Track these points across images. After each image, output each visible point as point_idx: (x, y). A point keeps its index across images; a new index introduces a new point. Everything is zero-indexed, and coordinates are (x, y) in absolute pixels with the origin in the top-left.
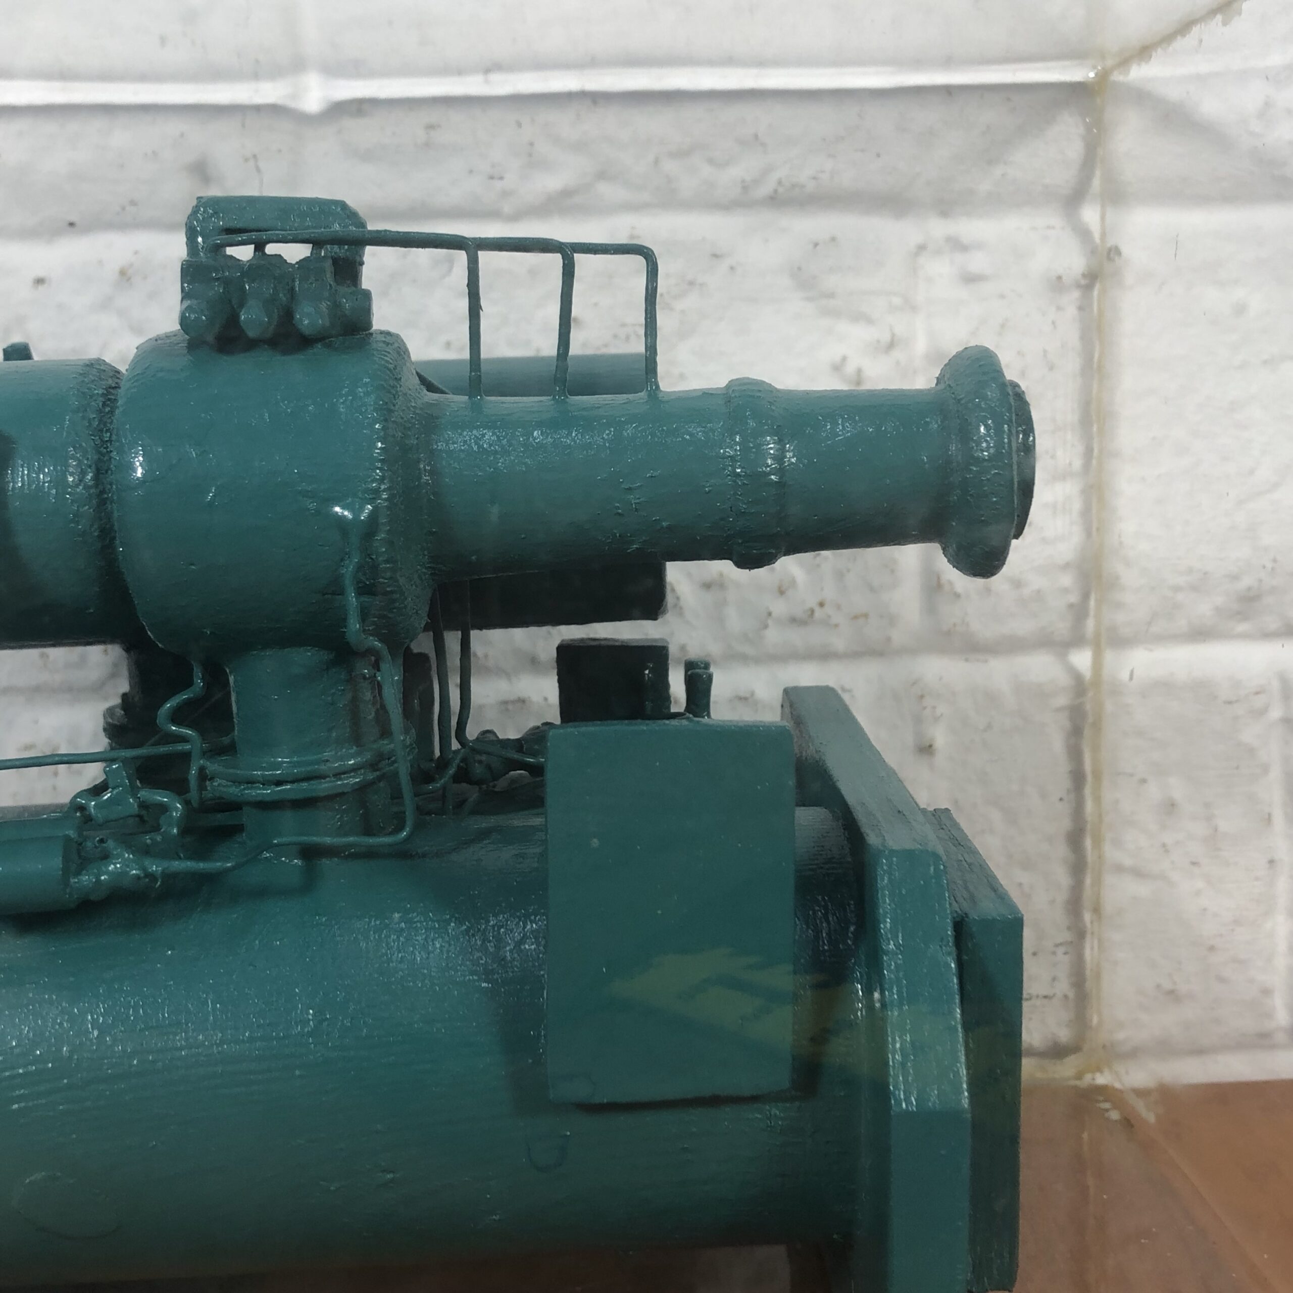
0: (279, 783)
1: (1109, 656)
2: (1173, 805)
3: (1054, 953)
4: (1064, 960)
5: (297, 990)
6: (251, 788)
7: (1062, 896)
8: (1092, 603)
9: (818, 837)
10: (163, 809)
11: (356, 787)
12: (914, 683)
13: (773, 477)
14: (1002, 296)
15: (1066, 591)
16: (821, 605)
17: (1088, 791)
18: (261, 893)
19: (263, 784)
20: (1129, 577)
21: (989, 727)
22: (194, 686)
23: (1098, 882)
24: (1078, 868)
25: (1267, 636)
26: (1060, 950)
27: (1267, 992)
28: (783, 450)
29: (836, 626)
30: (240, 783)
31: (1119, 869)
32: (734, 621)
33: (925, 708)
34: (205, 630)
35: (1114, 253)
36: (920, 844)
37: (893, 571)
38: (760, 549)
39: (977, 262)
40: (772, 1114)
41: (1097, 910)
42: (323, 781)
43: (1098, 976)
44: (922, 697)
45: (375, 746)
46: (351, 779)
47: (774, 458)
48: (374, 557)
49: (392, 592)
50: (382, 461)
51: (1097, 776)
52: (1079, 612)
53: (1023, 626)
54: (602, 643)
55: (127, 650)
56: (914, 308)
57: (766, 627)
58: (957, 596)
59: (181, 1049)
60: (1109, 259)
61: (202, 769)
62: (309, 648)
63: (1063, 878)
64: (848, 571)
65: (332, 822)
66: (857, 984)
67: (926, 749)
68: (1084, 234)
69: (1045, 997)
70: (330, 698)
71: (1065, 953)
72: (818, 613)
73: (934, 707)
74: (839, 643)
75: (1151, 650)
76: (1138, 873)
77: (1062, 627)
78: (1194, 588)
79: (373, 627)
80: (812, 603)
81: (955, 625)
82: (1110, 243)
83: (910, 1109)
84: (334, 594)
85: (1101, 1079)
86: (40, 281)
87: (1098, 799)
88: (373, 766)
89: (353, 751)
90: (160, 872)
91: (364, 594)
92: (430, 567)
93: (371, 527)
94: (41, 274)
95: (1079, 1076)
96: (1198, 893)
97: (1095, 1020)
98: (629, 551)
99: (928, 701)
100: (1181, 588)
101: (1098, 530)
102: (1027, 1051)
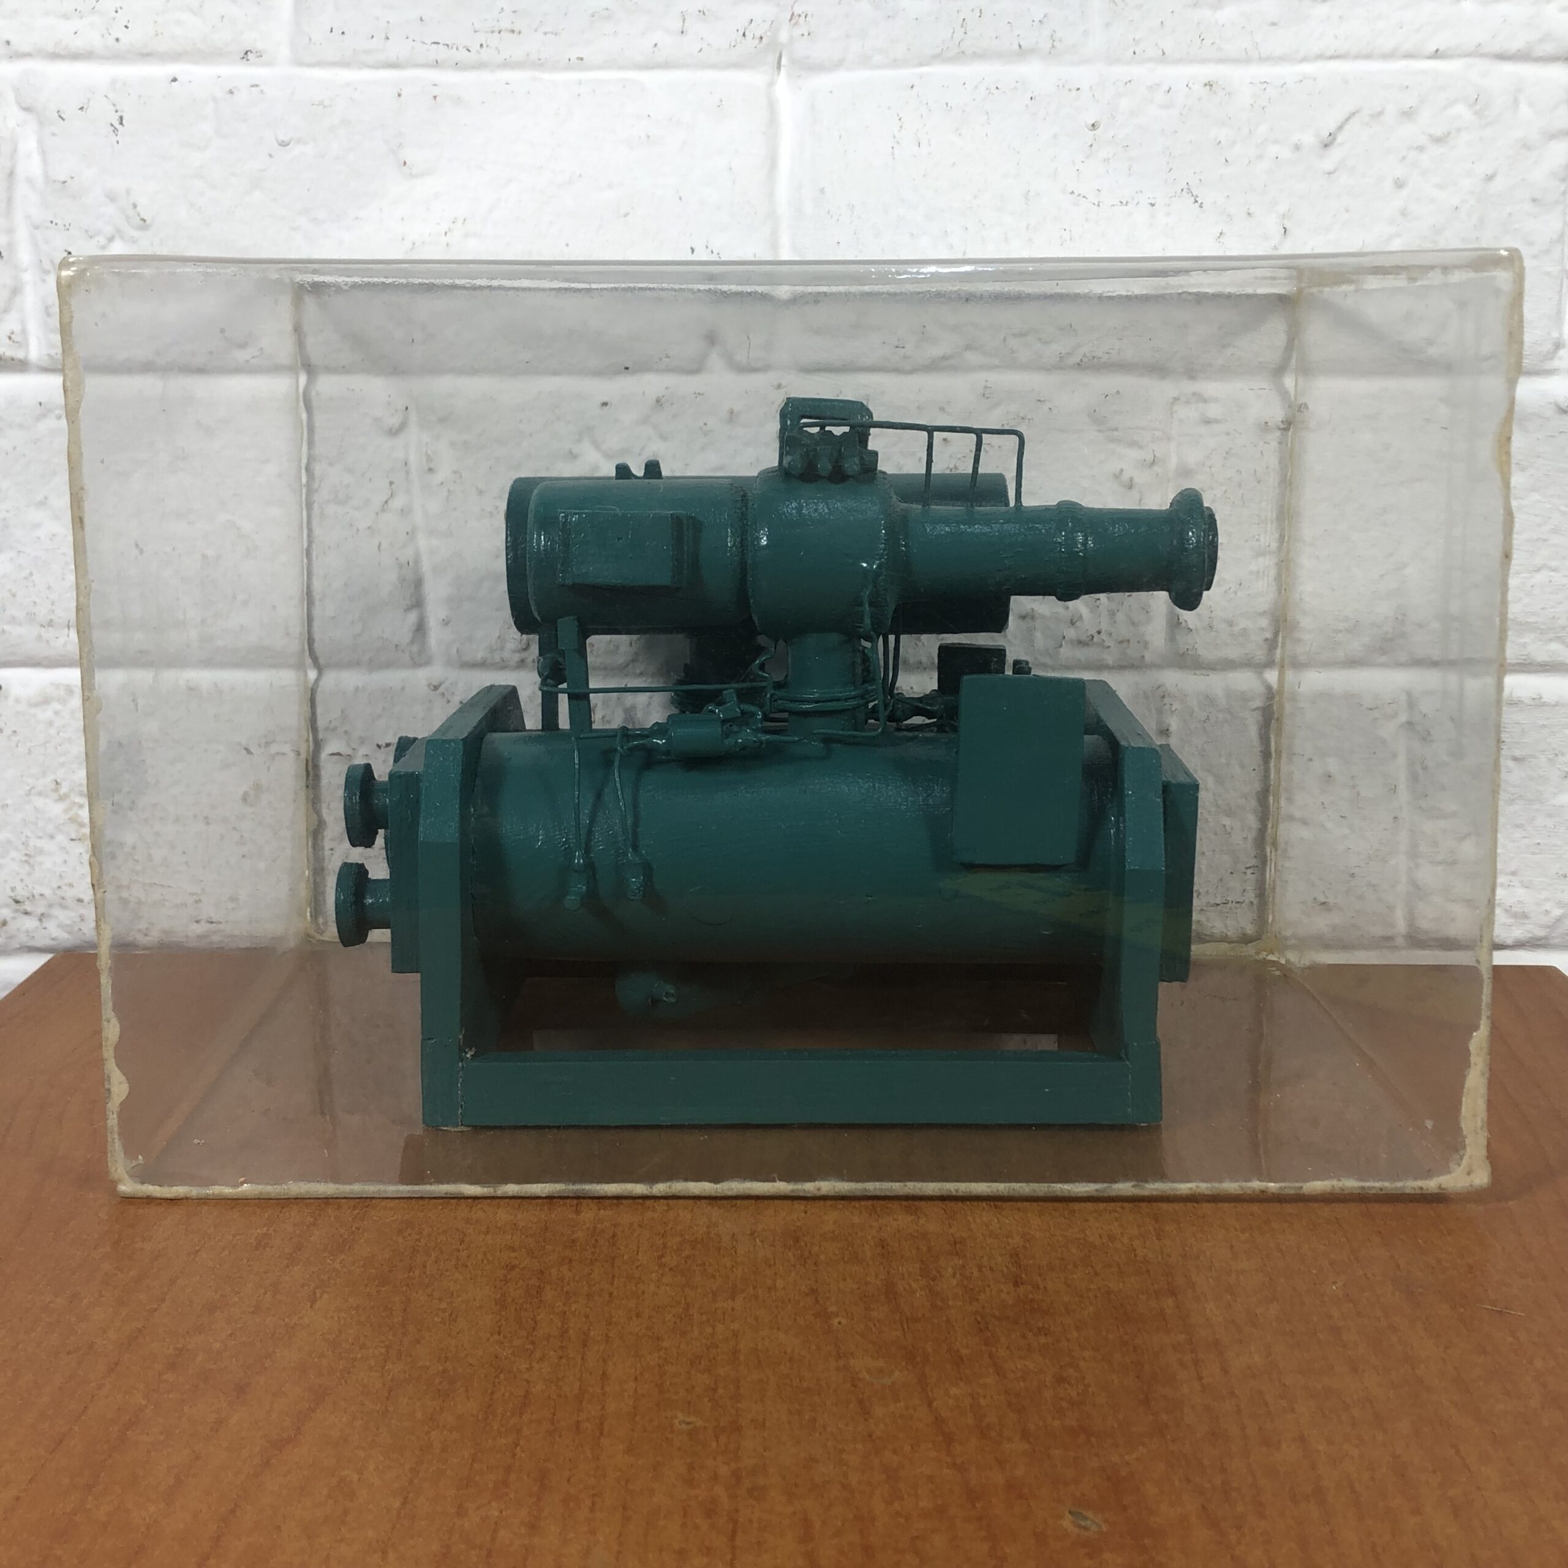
0: (815, 702)
1: (1290, 675)
2: (1330, 776)
3: (1245, 873)
4: (1251, 877)
6: (802, 704)
7: (1252, 835)
8: (1280, 639)
9: (1097, 749)
10: (753, 714)
11: (856, 706)
12: (1159, 687)
13: (1081, 554)
14: (1228, 434)
15: (1262, 629)
16: (1099, 632)
17: (1272, 764)
19: (808, 703)
20: (1305, 622)
21: (1208, 718)
23: (1276, 826)
24: (1264, 814)
25: (1400, 665)
26: (1249, 871)
28: (1086, 540)
29: (1109, 647)
30: (797, 702)
31: (1290, 818)
33: (1165, 705)
35: (1302, 407)
37: (1147, 612)
38: (1073, 590)
39: (1213, 411)
41: (1275, 844)
42: (838, 702)
44: (1163, 697)
46: (853, 702)
47: (1082, 544)
48: (877, 588)
50: (885, 540)
51: (1279, 753)
52: (1272, 644)
53: (1233, 653)
54: (967, 646)
56: (1169, 439)
57: (1061, 646)
58: (1190, 630)
60: (1300, 411)
61: (772, 695)
62: (835, 633)
63: (1252, 821)
64: (1118, 611)
65: (839, 725)
68: (1284, 394)
69: (1238, 902)
70: (841, 661)
71: (1253, 873)
72: (1096, 638)
73: (1171, 705)
74: (1110, 660)
76: (1305, 822)
77: (1260, 655)
78: (1349, 631)
80: (1093, 632)
81: (1187, 650)
82: (1301, 400)
84: (860, 606)
85: (1273, 957)
86: (605, 404)
87: (1278, 771)
88: (862, 696)
89: (852, 689)
91: (872, 606)
93: (877, 574)
94: (605, 400)
95: (1258, 954)
96: (1345, 837)
97: (1270, 919)
99: (1166, 700)
100: (1340, 631)
101: (1285, 590)
102: (1224, 939)
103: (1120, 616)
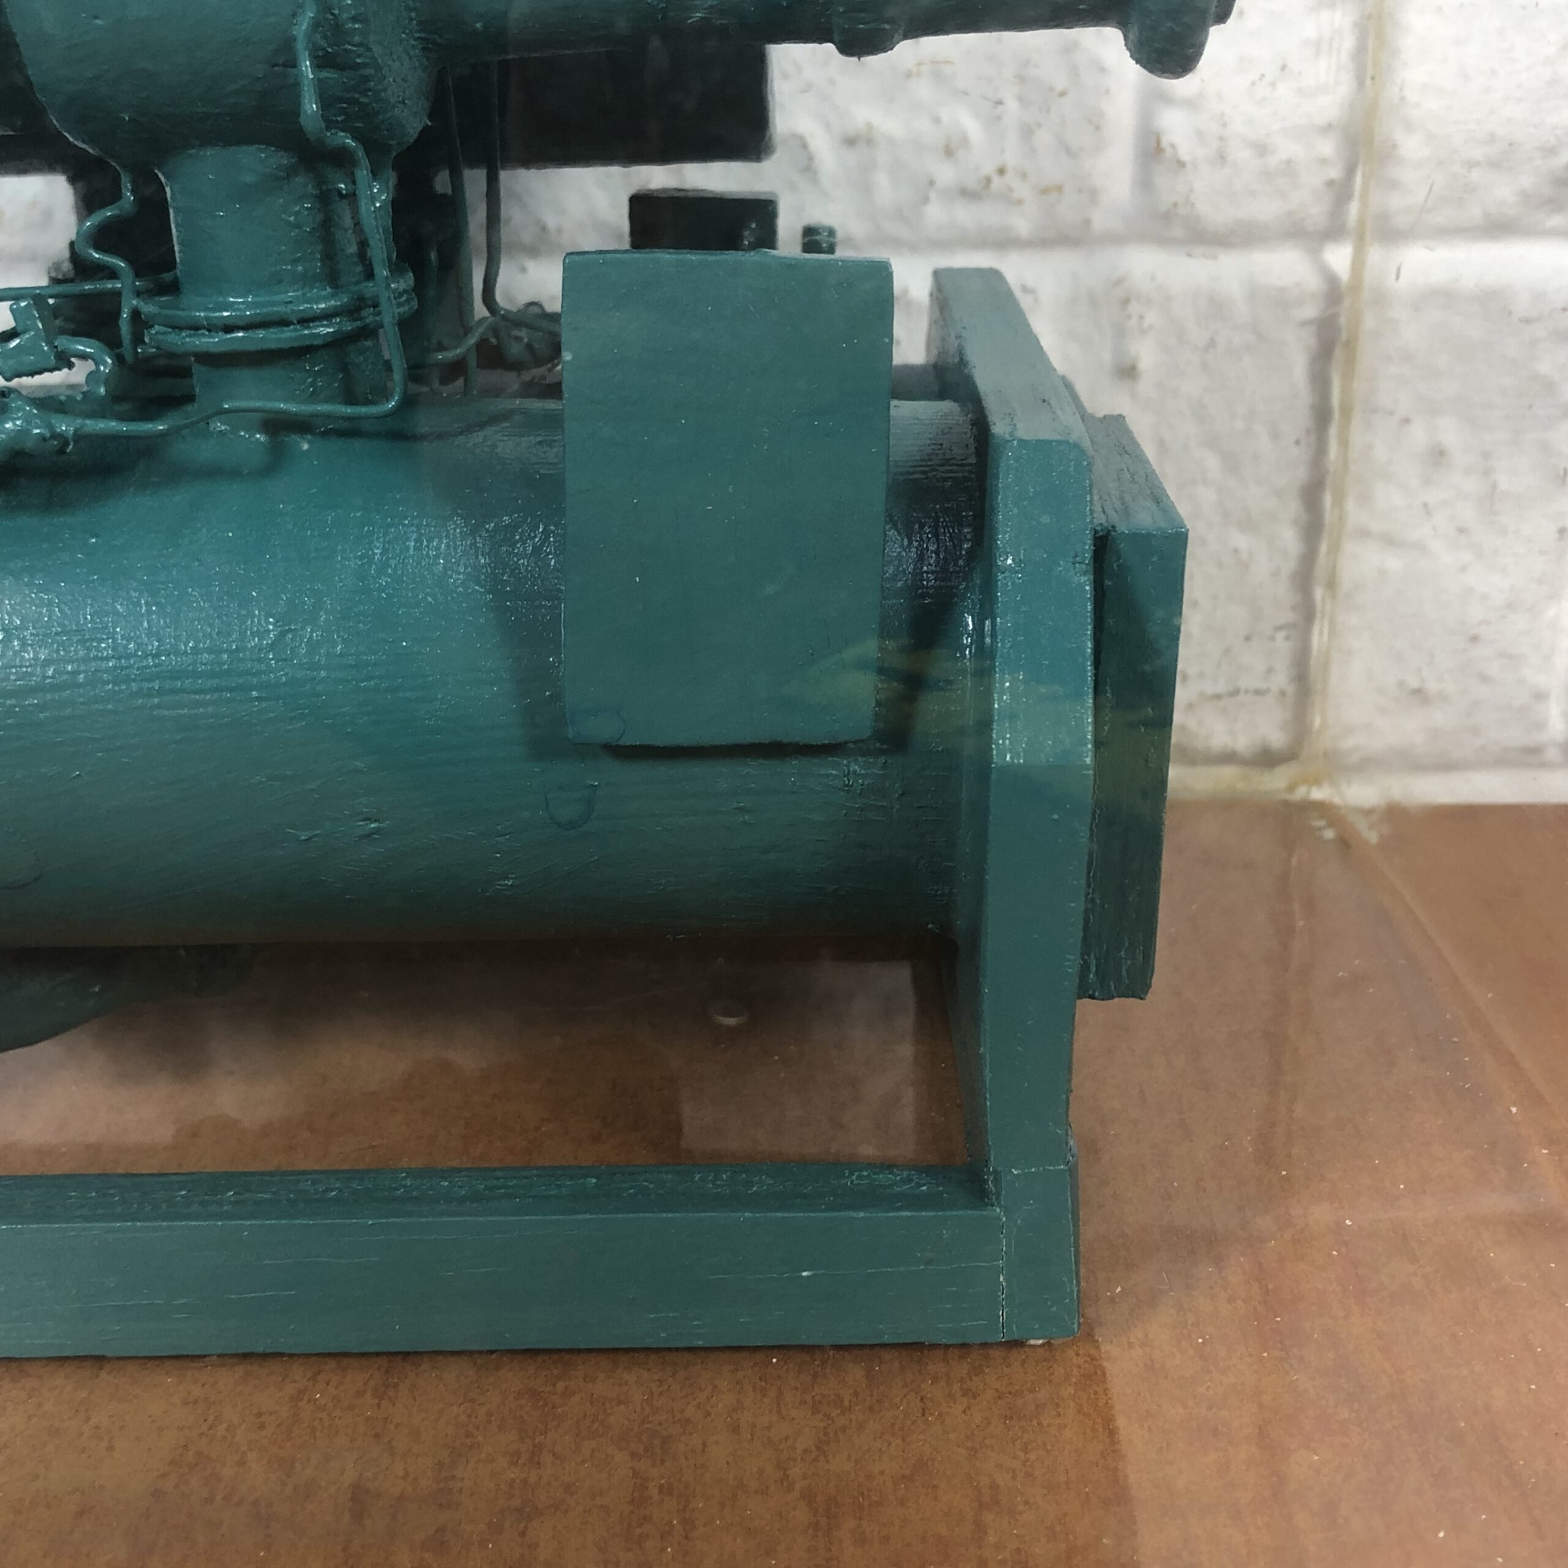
0: (229, 329)
1: (1375, 255)
2: (1442, 453)
3: (1272, 639)
4: (1283, 645)
5: (254, 594)
6: (194, 335)
7: (1290, 566)
8: (1358, 179)
9: (937, 434)
11: (330, 339)
12: (1117, 283)
15: (1323, 161)
16: (1001, 171)
17: (1333, 431)
18: (214, 473)
19: (209, 331)
20: (1409, 146)
21: (1212, 344)
22: (123, 200)
23: (1335, 548)
24: (1312, 530)
26: (1281, 635)
27: (1540, 696)
29: (1020, 202)
30: (181, 329)
31: (1364, 534)
32: (885, 190)
33: (1129, 317)
34: (122, 115)
36: (1060, 434)
37: (1098, 128)
38: (868, 23)
40: (851, 769)
41: (1332, 585)
42: (285, 329)
43: (1326, 668)
44: (1126, 302)
45: (356, 288)
46: (322, 329)
48: (336, 12)
49: (365, 65)
51: (1347, 412)
52: (1341, 192)
53: (1264, 209)
54: (691, 194)
55: (72, 180)
57: (926, 200)
58: (1181, 164)
59: (107, 659)
62: (262, 147)
63: (1289, 538)
64: (1039, 126)
65: (303, 387)
66: (968, 615)
67: (1127, 372)
69: (1257, 692)
70: (292, 219)
71: (1287, 638)
72: (997, 183)
73: (1141, 317)
74: (1022, 224)
75: (1432, 249)
76: (1389, 541)
77: (1317, 212)
78: (1495, 164)
79: (343, 117)
80: (989, 168)
81: (1175, 205)
83: (1016, 761)
84: (285, 65)
85: (1318, 794)
87: (1344, 444)
88: (353, 311)
89: (324, 293)
90: (72, 432)
91: (326, 67)
92: (419, 38)
95: (1291, 788)
96: (1463, 569)
97: (1317, 722)
98: (689, 21)
99: (1134, 308)
100: (1477, 164)
101: (1373, 78)
102: (1229, 758)
103: (1044, 138)
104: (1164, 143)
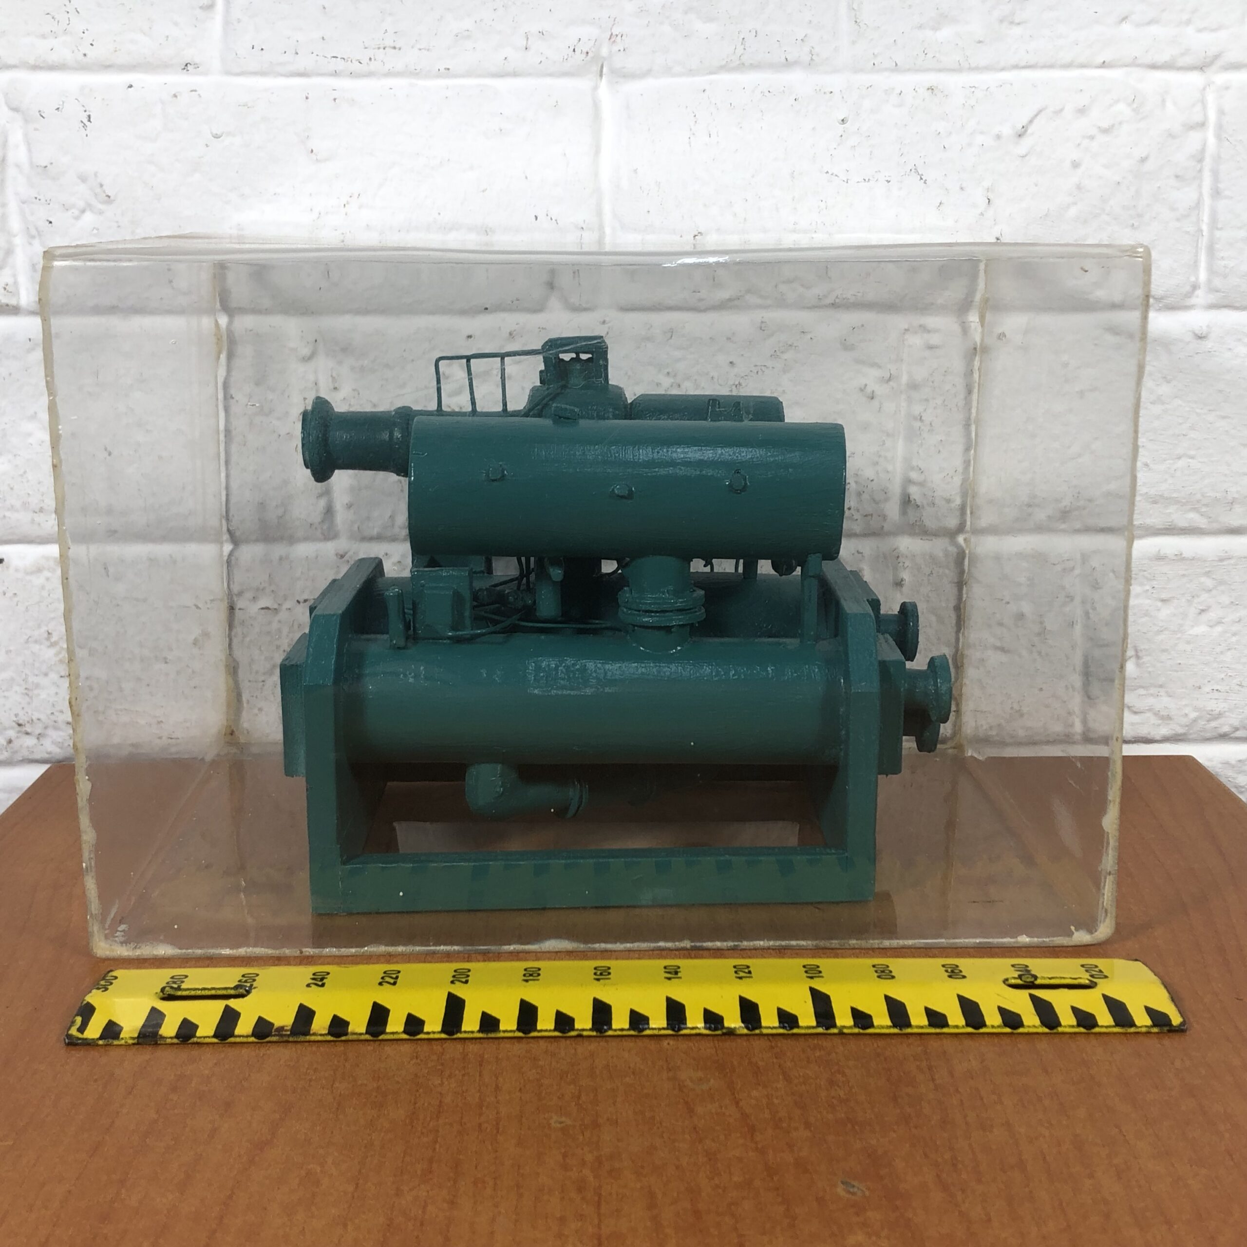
2: (1023, 615)
12: (894, 550)
16: (849, 509)
21: (931, 573)
25: (1076, 531)
27: (1070, 713)
29: (857, 520)
33: (899, 562)
37: (885, 493)
39: (933, 339)
44: (898, 557)
56: (902, 361)
58: (918, 506)
73: (904, 563)
76: (1004, 651)
78: (1037, 505)
81: (916, 521)
86: (470, 336)
94: (470, 333)
99: (900, 559)
103: (865, 497)
104: (911, 498)
